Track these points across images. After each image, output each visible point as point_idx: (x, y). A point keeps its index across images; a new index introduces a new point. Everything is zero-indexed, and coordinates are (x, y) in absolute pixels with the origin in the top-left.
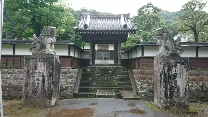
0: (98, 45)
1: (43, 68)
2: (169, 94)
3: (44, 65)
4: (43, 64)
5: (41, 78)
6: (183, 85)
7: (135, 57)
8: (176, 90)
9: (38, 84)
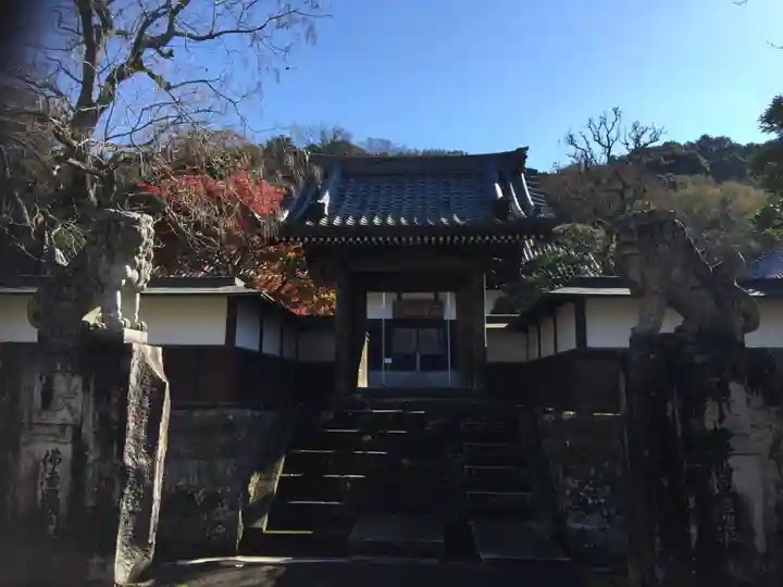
0: (394, 296)
1: (77, 403)
2: (694, 538)
3: (86, 387)
4: (77, 381)
5: (66, 450)
6: (766, 493)
7: (552, 353)
8: (731, 519)
9: (53, 479)
